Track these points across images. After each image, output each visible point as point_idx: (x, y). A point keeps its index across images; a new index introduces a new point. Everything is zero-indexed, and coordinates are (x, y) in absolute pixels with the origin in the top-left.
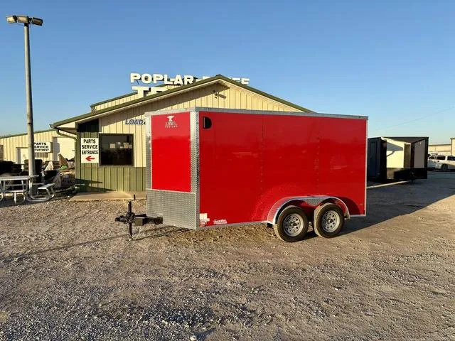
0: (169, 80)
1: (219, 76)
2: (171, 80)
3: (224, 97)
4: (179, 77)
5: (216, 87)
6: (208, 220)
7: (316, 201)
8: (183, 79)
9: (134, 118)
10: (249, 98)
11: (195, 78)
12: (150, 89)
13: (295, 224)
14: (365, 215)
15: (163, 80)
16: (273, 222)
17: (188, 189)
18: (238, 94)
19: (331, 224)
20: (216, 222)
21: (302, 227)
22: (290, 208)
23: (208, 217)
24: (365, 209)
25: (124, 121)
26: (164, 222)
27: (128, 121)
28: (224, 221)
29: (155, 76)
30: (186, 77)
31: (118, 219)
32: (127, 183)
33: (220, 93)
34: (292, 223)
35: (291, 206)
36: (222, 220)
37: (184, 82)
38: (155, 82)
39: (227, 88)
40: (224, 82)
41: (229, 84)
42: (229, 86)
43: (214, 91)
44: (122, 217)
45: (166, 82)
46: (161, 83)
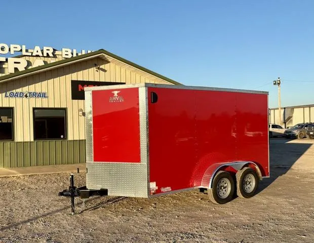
0: (27, 51)
1: (102, 51)
2: (29, 51)
3: (105, 71)
4: (37, 48)
5: (97, 60)
6: (157, 188)
7: (239, 165)
8: (42, 51)
9: (14, 91)
10: (128, 72)
11: (54, 50)
12: (7, 60)
13: (224, 188)
14: (269, 177)
15: (21, 50)
16: (209, 187)
17: (138, 160)
18: (118, 68)
19: (249, 186)
20: (163, 190)
21: (229, 189)
22: (221, 174)
23: (156, 186)
24: (269, 171)
25: (4, 94)
26: (109, 194)
27: (8, 94)
28: (169, 189)
29: (12, 46)
30: (45, 49)
31: (61, 194)
32: (7, 158)
33: (101, 67)
34: (222, 186)
35: (221, 172)
36: (168, 188)
37: (43, 53)
38: (12, 52)
39: (108, 62)
40: (106, 56)
41: (110, 59)
42: (110, 60)
43: (96, 65)
44: (65, 191)
45: (24, 53)
46: (20, 54)
